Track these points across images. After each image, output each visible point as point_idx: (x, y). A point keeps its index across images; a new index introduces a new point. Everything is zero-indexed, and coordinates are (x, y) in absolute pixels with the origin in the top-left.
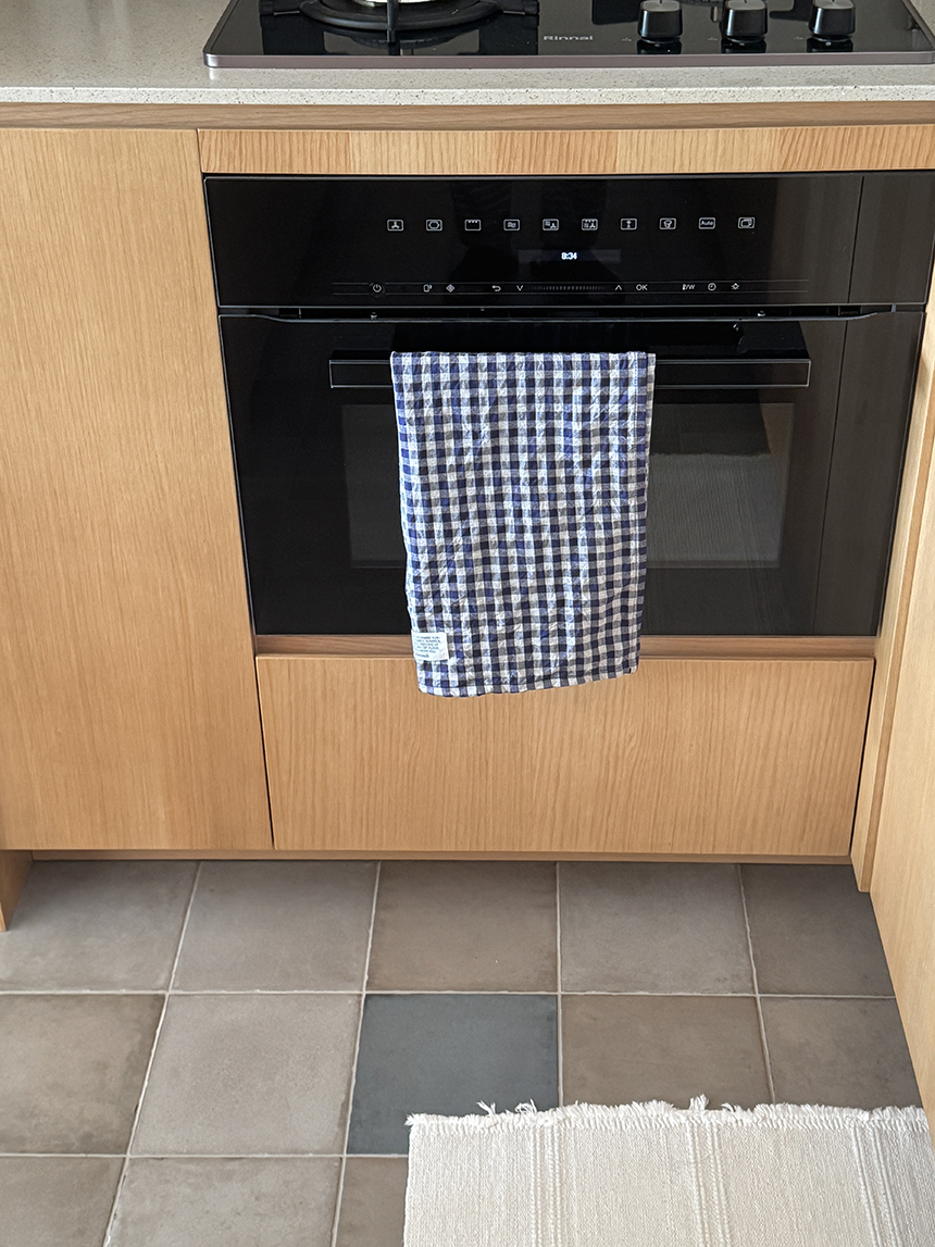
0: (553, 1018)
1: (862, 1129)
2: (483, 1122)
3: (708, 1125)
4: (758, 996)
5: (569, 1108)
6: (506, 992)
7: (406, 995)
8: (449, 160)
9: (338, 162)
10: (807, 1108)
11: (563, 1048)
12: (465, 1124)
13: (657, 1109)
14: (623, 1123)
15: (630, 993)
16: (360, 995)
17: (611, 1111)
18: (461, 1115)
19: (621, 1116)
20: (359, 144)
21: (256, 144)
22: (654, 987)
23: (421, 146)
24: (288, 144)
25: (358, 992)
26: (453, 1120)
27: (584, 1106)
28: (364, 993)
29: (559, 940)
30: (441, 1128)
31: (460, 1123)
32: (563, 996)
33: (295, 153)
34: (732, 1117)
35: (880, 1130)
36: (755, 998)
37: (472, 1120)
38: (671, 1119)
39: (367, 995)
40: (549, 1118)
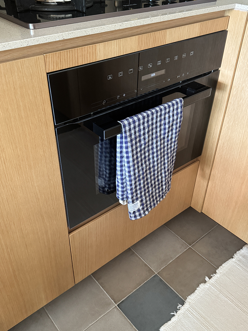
0: (161, 280)
1: (236, 262)
2: (176, 317)
3: (213, 283)
4: (190, 246)
5: (187, 300)
6: (146, 281)
7: (126, 298)
8: (125, 49)
9: (93, 58)
10: (223, 265)
11: (171, 286)
12: (173, 321)
13: (202, 286)
14: (200, 294)
15: (169, 263)
16: (116, 307)
17: (194, 293)
18: (170, 320)
19: (198, 293)
20: (99, 49)
21: (66, 56)
22: (172, 258)
23: (118, 46)
24: (77, 53)
25: (114, 307)
26: (170, 322)
27: (189, 297)
28: (116, 305)
29: (143, 260)
30: (169, 326)
31: (172, 322)
32: (158, 273)
33: (79, 57)
34: (215, 277)
35: (238, 260)
36: (190, 247)
37: (173, 319)
38: (206, 286)
39: (118, 305)
40: (186, 305)
